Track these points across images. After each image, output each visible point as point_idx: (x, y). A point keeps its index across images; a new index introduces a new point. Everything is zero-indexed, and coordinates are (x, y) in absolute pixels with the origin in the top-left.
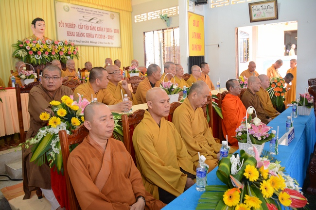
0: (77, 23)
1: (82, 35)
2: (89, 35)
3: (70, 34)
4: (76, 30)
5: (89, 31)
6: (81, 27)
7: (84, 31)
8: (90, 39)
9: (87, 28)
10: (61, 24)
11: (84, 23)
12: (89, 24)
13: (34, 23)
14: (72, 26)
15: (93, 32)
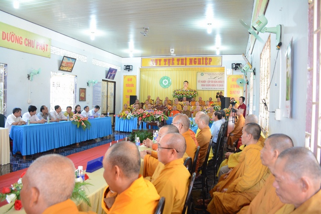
0: (207, 80)
1: (209, 85)
2: (213, 85)
3: (202, 85)
4: (206, 83)
5: (213, 83)
6: (209, 82)
7: (210, 83)
8: (213, 87)
9: (212, 82)
10: (199, 81)
11: (210, 80)
12: (214, 80)
13: (186, 81)
14: (204, 82)
15: (216, 84)
